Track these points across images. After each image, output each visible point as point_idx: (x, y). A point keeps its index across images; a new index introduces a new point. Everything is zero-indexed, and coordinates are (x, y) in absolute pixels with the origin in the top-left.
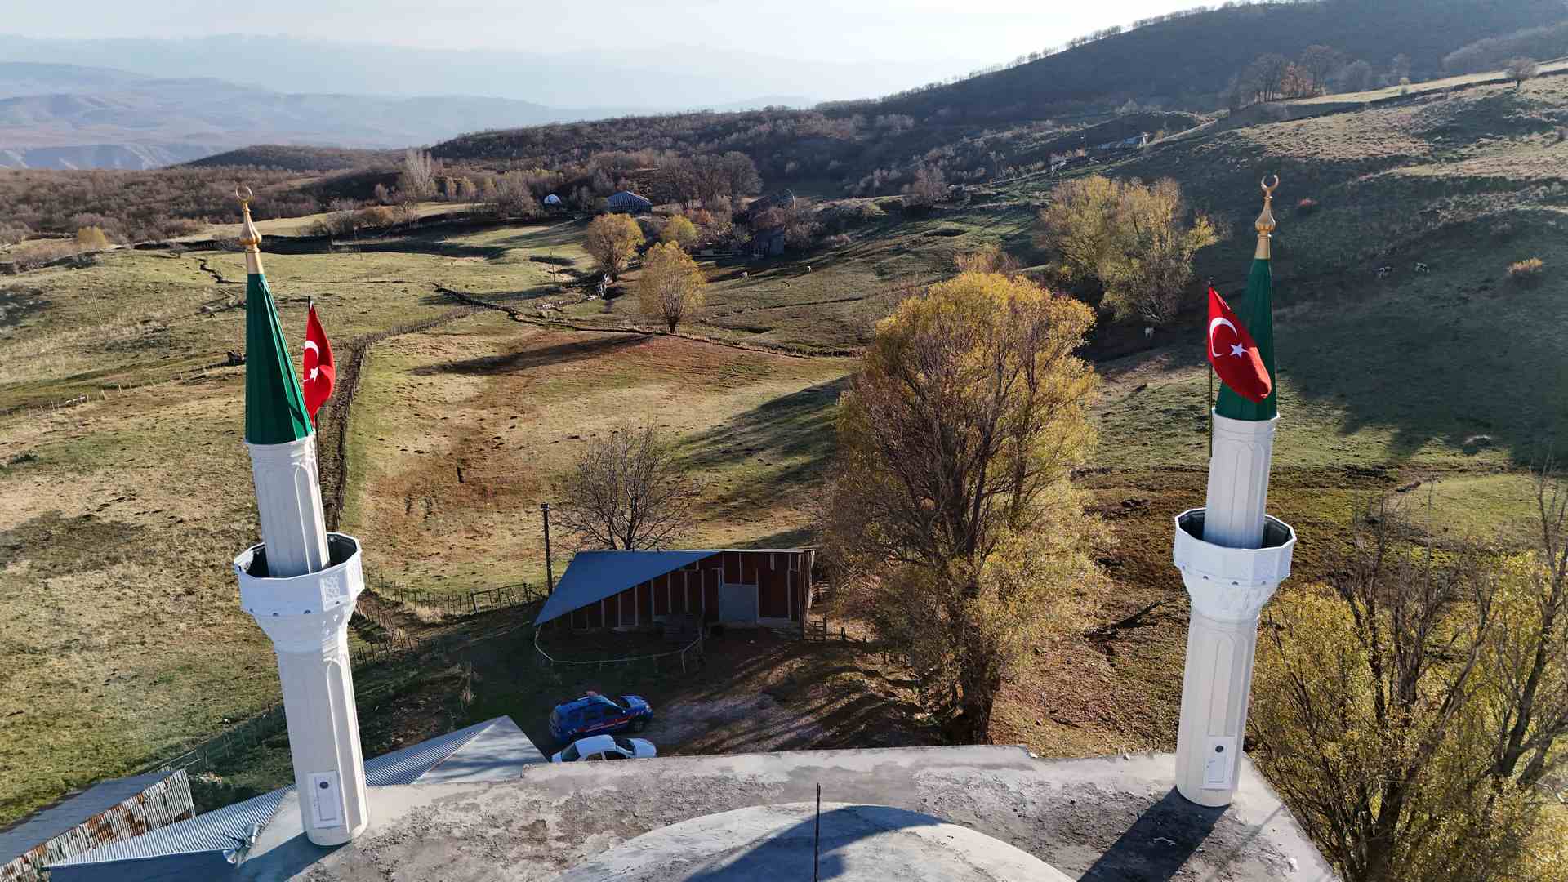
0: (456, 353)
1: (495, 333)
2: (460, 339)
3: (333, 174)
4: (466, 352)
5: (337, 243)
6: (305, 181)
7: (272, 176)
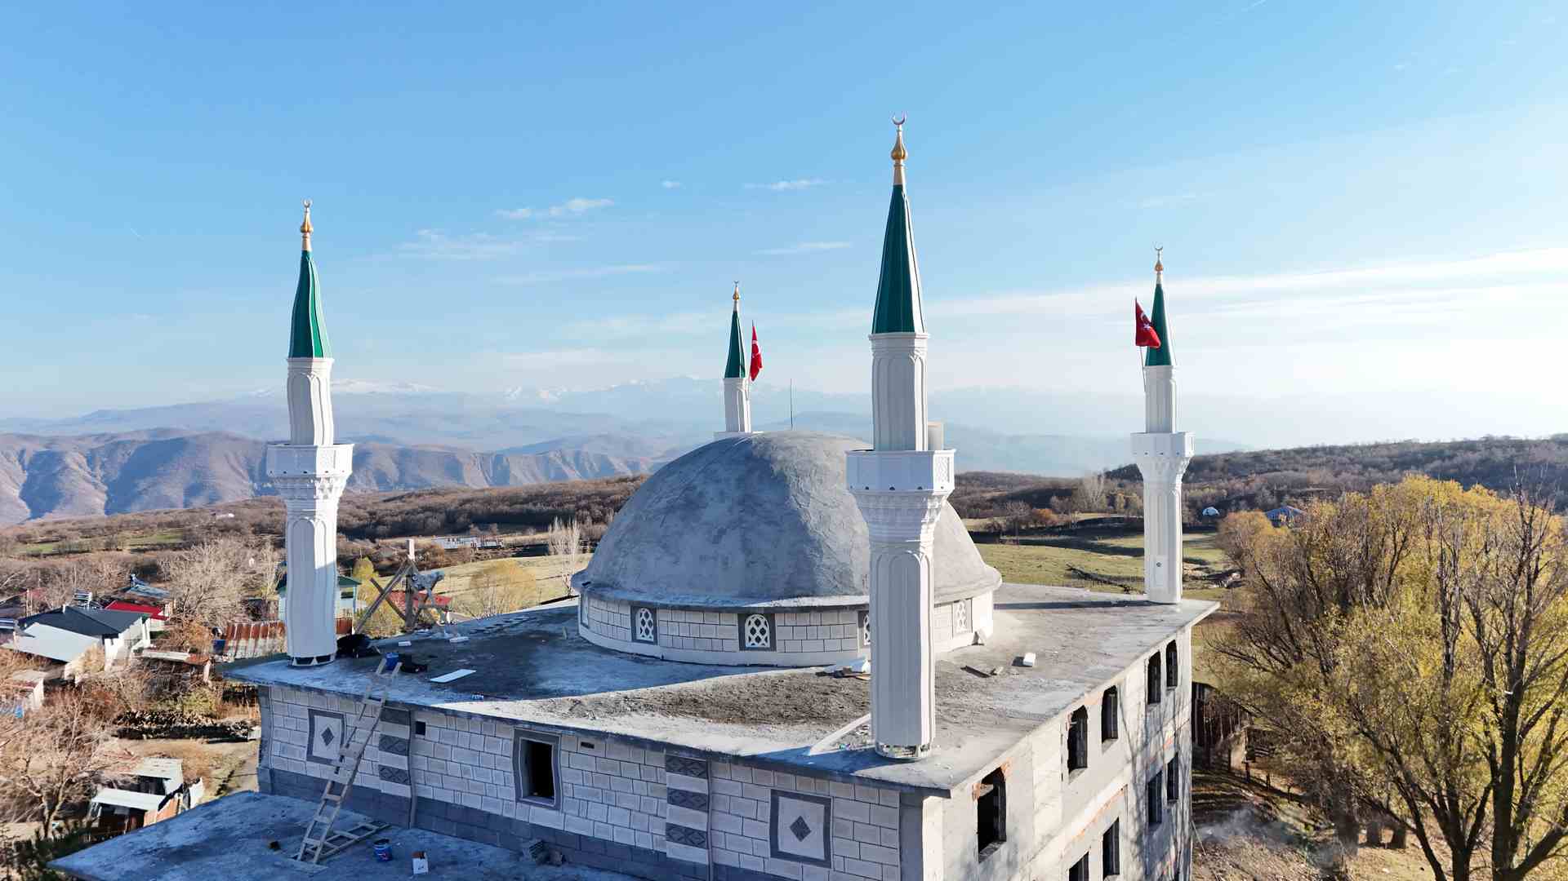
5: (1005, 537)
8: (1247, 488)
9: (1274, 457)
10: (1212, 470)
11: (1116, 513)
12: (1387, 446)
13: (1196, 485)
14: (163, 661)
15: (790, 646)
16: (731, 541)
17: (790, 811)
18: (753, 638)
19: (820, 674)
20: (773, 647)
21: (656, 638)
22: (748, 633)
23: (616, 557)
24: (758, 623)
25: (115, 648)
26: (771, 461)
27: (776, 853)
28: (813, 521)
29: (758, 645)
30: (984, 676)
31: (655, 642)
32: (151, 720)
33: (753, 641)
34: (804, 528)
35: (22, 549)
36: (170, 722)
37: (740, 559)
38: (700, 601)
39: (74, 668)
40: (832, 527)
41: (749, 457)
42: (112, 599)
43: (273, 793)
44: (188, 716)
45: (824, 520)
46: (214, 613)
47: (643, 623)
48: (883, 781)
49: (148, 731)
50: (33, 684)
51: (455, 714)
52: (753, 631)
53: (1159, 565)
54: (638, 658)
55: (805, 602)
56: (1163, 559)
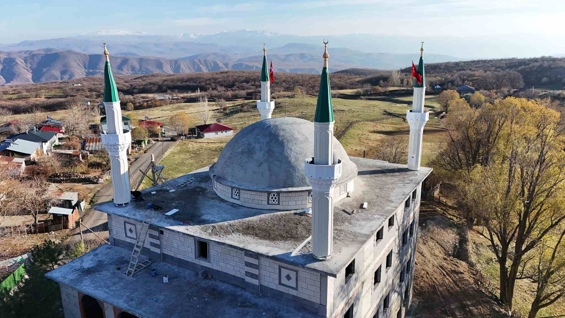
0: (380, 128)
1: (396, 124)
2: (383, 125)
3: (369, 77)
4: (383, 128)
5: (362, 97)
6: (360, 79)
7: (350, 77)
8: (452, 78)
9: (463, 64)
10: (441, 69)
11: (403, 87)
12: (505, 60)
13: (433, 75)
14: (65, 154)
15: (284, 203)
16: (265, 166)
17: (285, 272)
18: (272, 200)
19: (295, 214)
20: (279, 204)
21: (239, 198)
22: (270, 199)
23: (225, 167)
24: (274, 195)
25: (46, 146)
26: (278, 136)
27: (280, 283)
28: (293, 160)
29: (274, 203)
30: (350, 214)
31: (239, 200)
32: (63, 176)
33: (272, 201)
34: (290, 162)
35: (5, 97)
36: (70, 177)
37: (267, 173)
38: (255, 188)
39: (34, 156)
40: (299, 162)
41: (270, 134)
42: (43, 126)
43: (115, 245)
44: (76, 174)
45: (297, 159)
46: (80, 132)
47: (235, 192)
48: (315, 270)
49: (63, 180)
50: (22, 163)
51: (173, 231)
52: (272, 198)
53: (413, 157)
54: (233, 205)
55: (290, 189)
56: (415, 156)
